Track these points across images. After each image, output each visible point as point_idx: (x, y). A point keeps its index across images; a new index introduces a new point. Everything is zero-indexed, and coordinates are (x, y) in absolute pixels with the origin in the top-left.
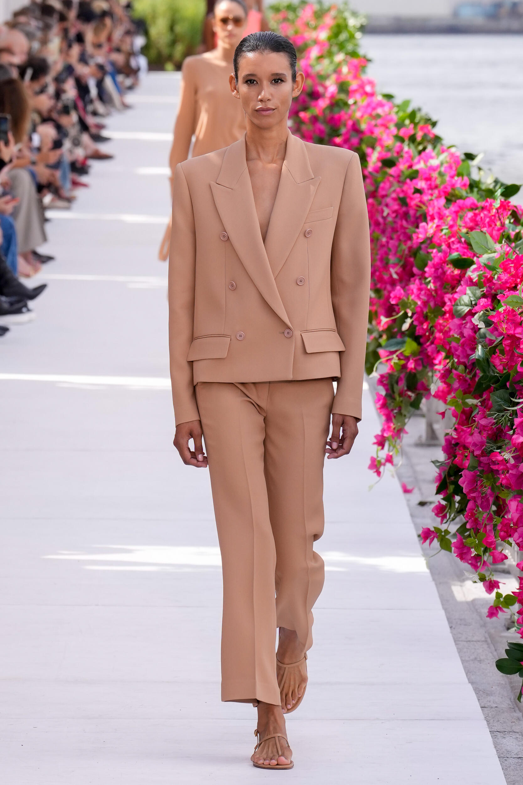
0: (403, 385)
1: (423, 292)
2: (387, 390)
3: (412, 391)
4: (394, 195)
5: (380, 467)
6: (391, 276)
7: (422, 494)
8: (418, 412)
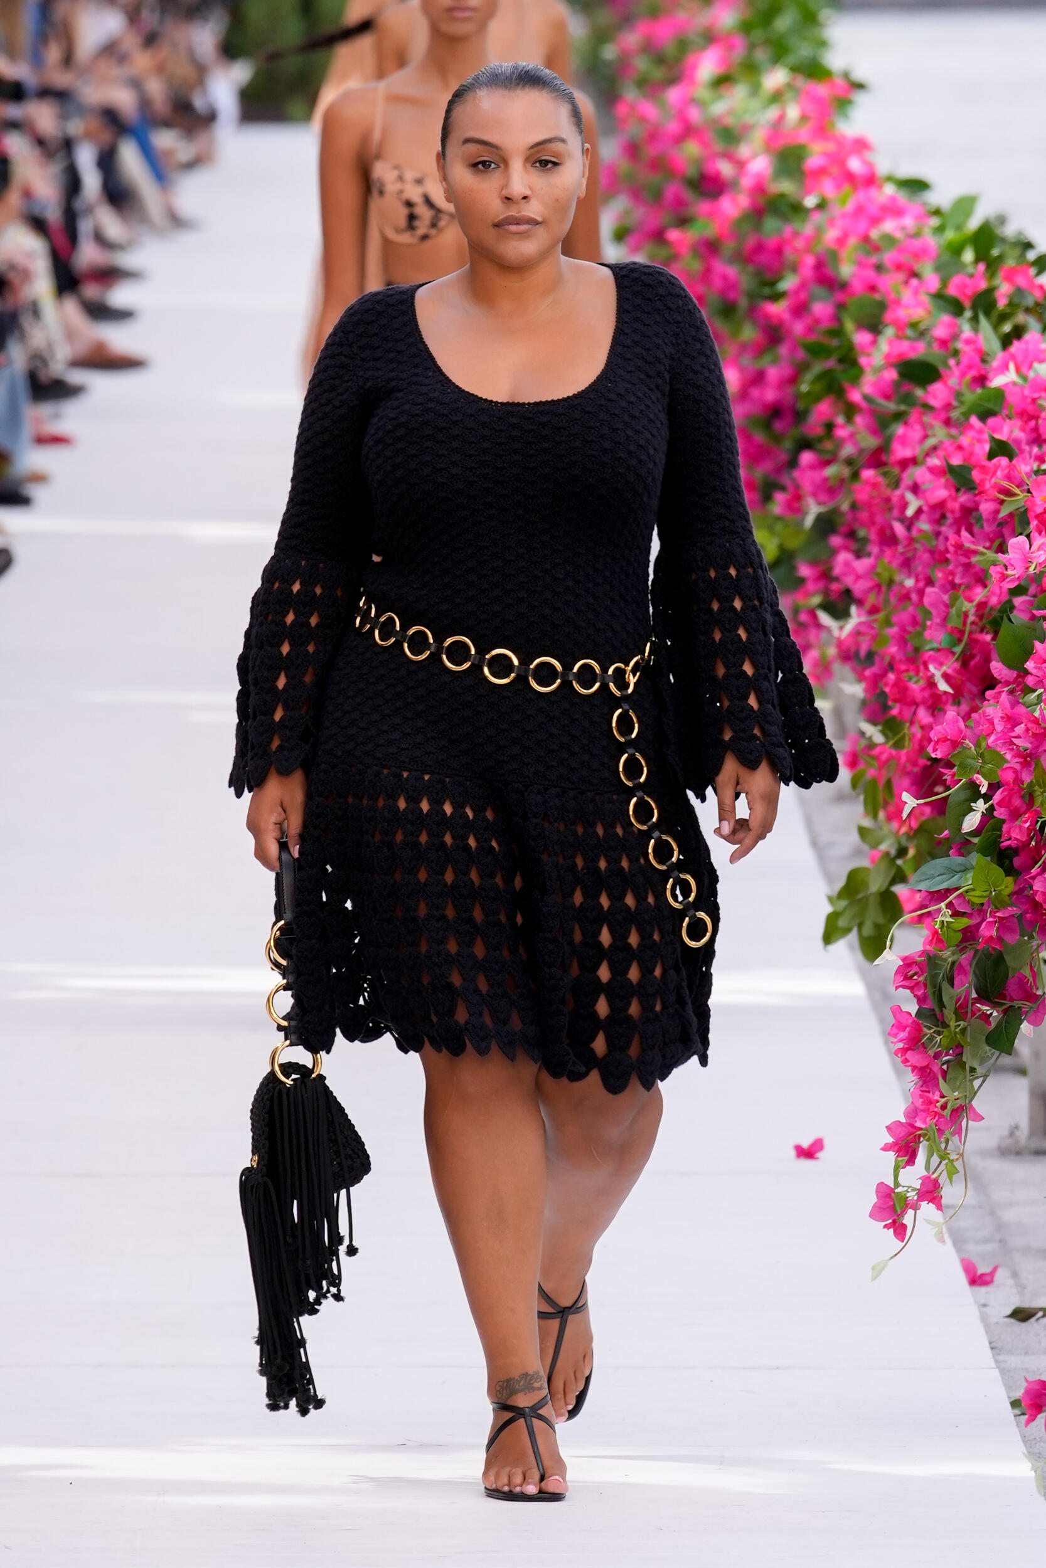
0: (966, 987)
1: (1020, 729)
2: (921, 1000)
3: (994, 1005)
4: (935, 461)
5: (904, 1212)
6: (931, 684)
7: (1021, 1288)
8: (1006, 1060)
